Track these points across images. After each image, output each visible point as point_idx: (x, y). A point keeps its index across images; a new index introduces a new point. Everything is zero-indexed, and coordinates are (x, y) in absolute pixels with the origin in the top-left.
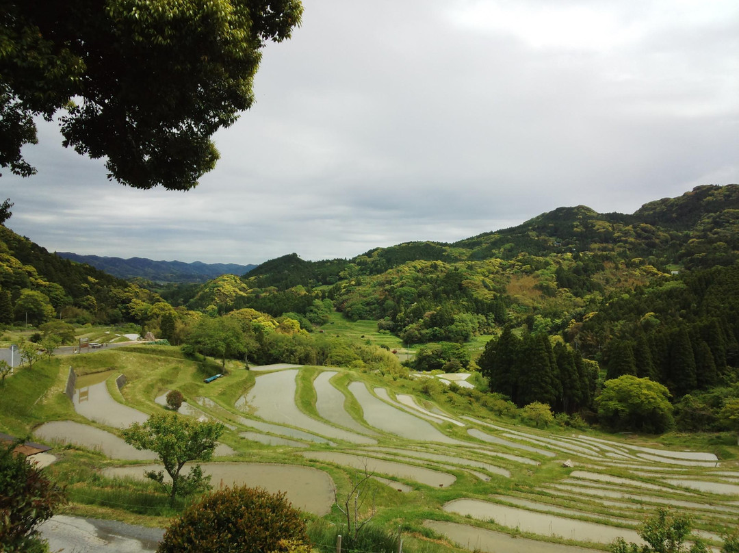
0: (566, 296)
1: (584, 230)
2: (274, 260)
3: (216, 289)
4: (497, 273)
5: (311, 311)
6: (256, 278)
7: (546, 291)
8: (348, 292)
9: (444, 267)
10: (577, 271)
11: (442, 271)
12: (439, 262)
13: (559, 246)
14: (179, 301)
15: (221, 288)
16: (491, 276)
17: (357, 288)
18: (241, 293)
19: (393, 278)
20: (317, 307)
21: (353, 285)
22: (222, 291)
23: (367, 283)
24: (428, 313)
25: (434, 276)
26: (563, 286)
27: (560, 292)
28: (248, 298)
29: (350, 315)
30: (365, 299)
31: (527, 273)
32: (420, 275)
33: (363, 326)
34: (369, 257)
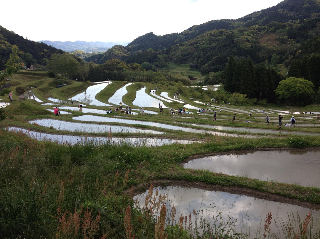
0: (292, 43)
1: (309, 6)
2: (142, 37)
3: (112, 53)
4: (256, 33)
5: (156, 61)
6: (132, 47)
7: (283, 41)
8: (175, 50)
9: (227, 32)
10: (300, 29)
11: (225, 34)
12: (224, 30)
13: (294, 16)
14: (95, 61)
15: (114, 53)
16: (252, 35)
17: (180, 47)
18: (124, 54)
19: (198, 40)
20: (159, 59)
21: (178, 46)
22: (115, 54)
23: (185, 45)
24: (214, 57)
25: (220, 38)
26: (291, 38)
27: (289, 41)
28: (128, 56)
29: (176, 62)
30: (184, 53)
31: (272, 32)
32: (213, 38)
33: (182, 67)
34: (190, 31)
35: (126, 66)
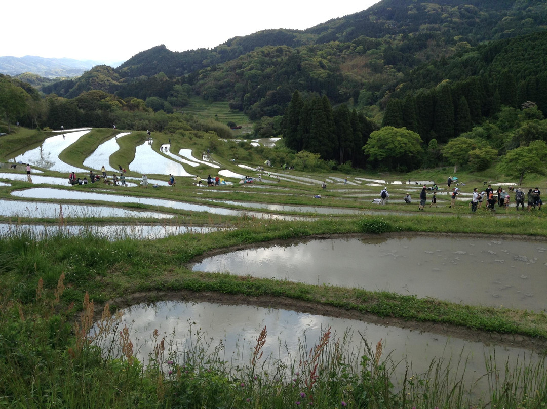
0: (390, 72)
1: (417, 12)
2: (145, 52)
3: (91, 79)
4: (334, 54)
5: (172, 95)
6: (128, 69)
7: (376, 69)
8: (205, 77)
9: (289, 51)
10: (402, 50)
11: (286, 54)
12: (284, 47)
13: (395, 28)
14: (61, 92)
15: (96, 78)
16: (329, 57)
17: (212, 73)
18: (114, 82)
19: (243, 63)
20: (177, 91)
21: (209, 71)
22: (97, 81)
23: (221, 69)
24: (270, 92)
25: (279, 60)
26: (389, 64)
27: (386, 69)
28: (120, 86)
29: (206, 97)
30: (219, 83)
31: (360, 53)
32: (267, 59)
33: (217, 107)
34: (229, 46)
35: (117, 102)
